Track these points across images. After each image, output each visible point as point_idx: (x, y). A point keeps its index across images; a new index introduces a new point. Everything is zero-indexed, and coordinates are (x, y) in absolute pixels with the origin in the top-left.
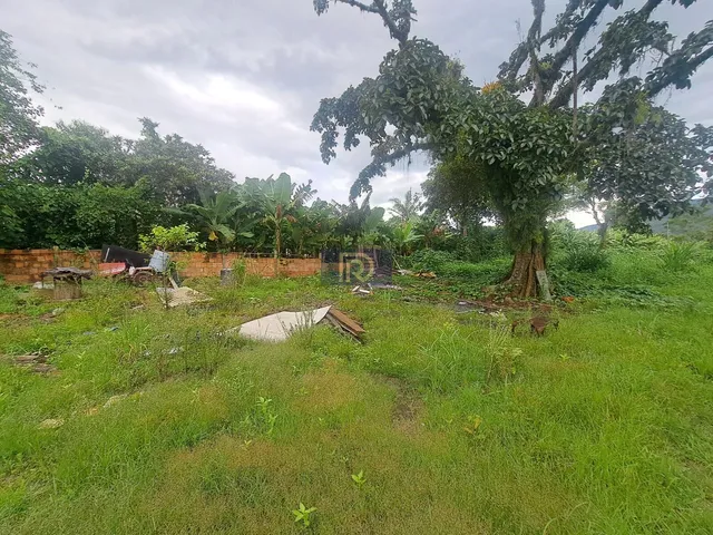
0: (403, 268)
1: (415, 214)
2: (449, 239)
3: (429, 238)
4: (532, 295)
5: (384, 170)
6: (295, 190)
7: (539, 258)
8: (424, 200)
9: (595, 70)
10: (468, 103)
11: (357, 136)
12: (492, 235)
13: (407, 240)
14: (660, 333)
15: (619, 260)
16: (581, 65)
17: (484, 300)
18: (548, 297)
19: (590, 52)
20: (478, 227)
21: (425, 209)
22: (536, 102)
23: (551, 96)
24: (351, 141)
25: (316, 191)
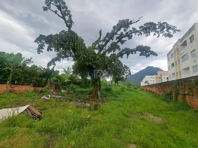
0: (63, 90)
1: (69, 74)
2: (78, 82)
3: (72, 81)
4: (96, 98)
5: (60, 60)
6: (24, 60)
7: (98, 88)
8: (72, 70)
9: (109, 50)
10: (83, 49)
11: (52, 48)
12: (89, 82)
13: (66, 81)
14: (119, 106)
15: (114, 89)
16: (107, 48)
17: (85, 100)
18: (100, 98)
19: (109, 46)
20: (86, 79)
21: (72, 73)
22: (99, 53)
23: (102, 53)
24: (49, 49)
25: (33, 62)
